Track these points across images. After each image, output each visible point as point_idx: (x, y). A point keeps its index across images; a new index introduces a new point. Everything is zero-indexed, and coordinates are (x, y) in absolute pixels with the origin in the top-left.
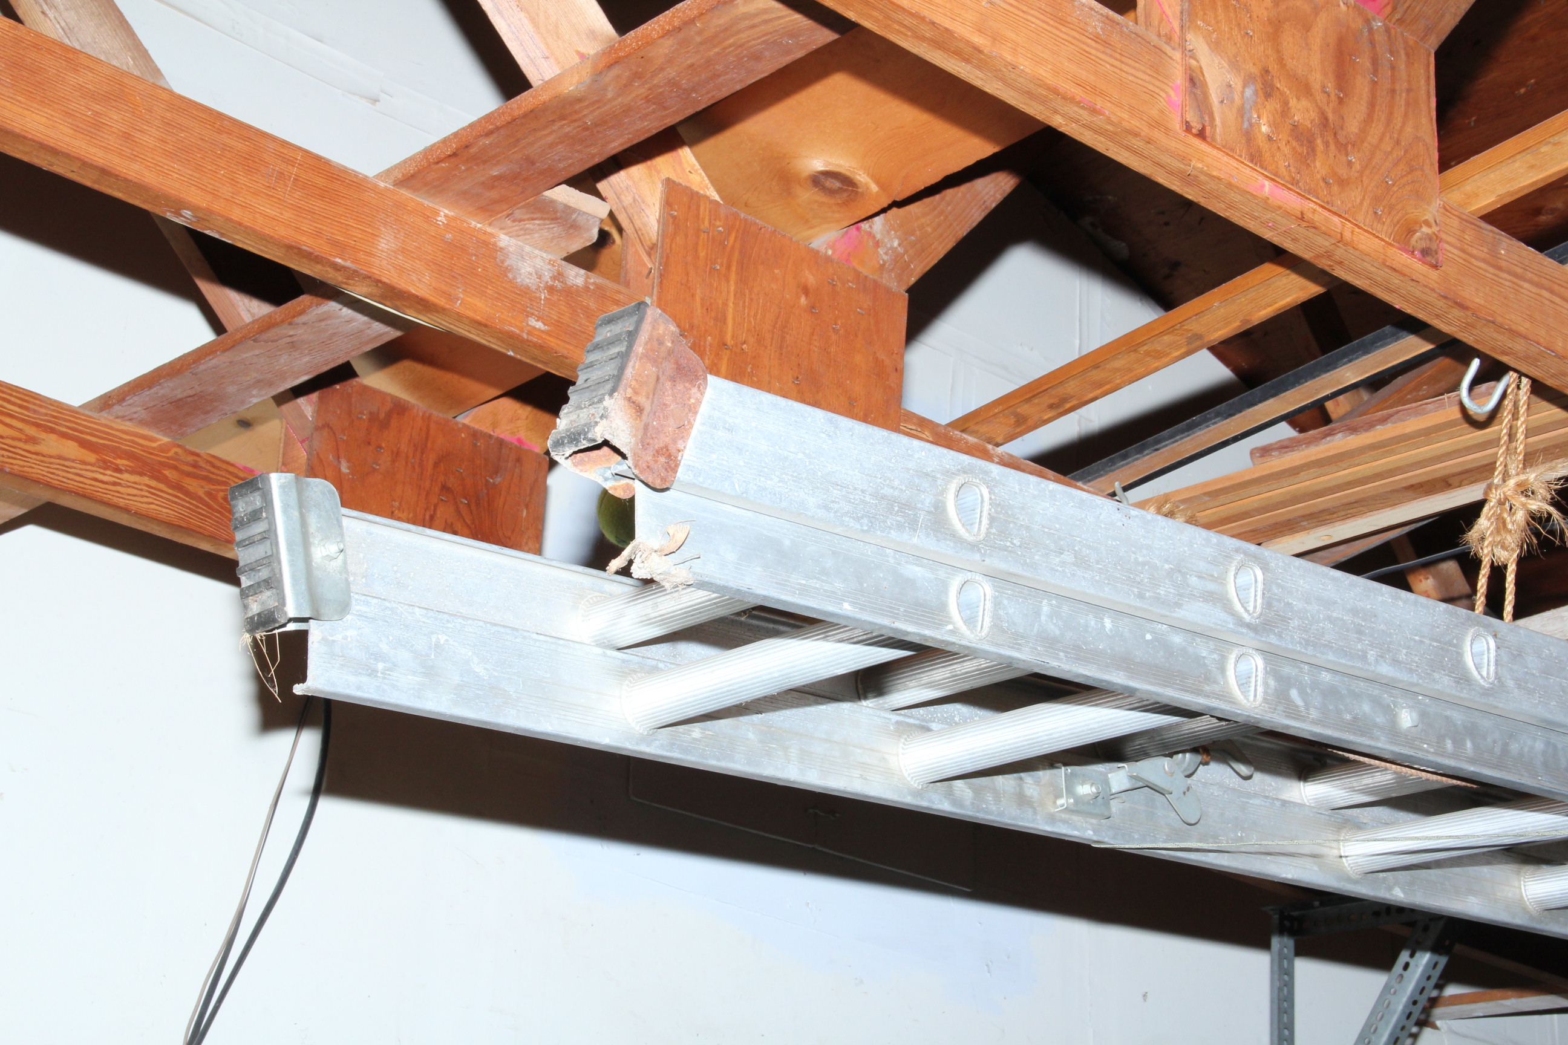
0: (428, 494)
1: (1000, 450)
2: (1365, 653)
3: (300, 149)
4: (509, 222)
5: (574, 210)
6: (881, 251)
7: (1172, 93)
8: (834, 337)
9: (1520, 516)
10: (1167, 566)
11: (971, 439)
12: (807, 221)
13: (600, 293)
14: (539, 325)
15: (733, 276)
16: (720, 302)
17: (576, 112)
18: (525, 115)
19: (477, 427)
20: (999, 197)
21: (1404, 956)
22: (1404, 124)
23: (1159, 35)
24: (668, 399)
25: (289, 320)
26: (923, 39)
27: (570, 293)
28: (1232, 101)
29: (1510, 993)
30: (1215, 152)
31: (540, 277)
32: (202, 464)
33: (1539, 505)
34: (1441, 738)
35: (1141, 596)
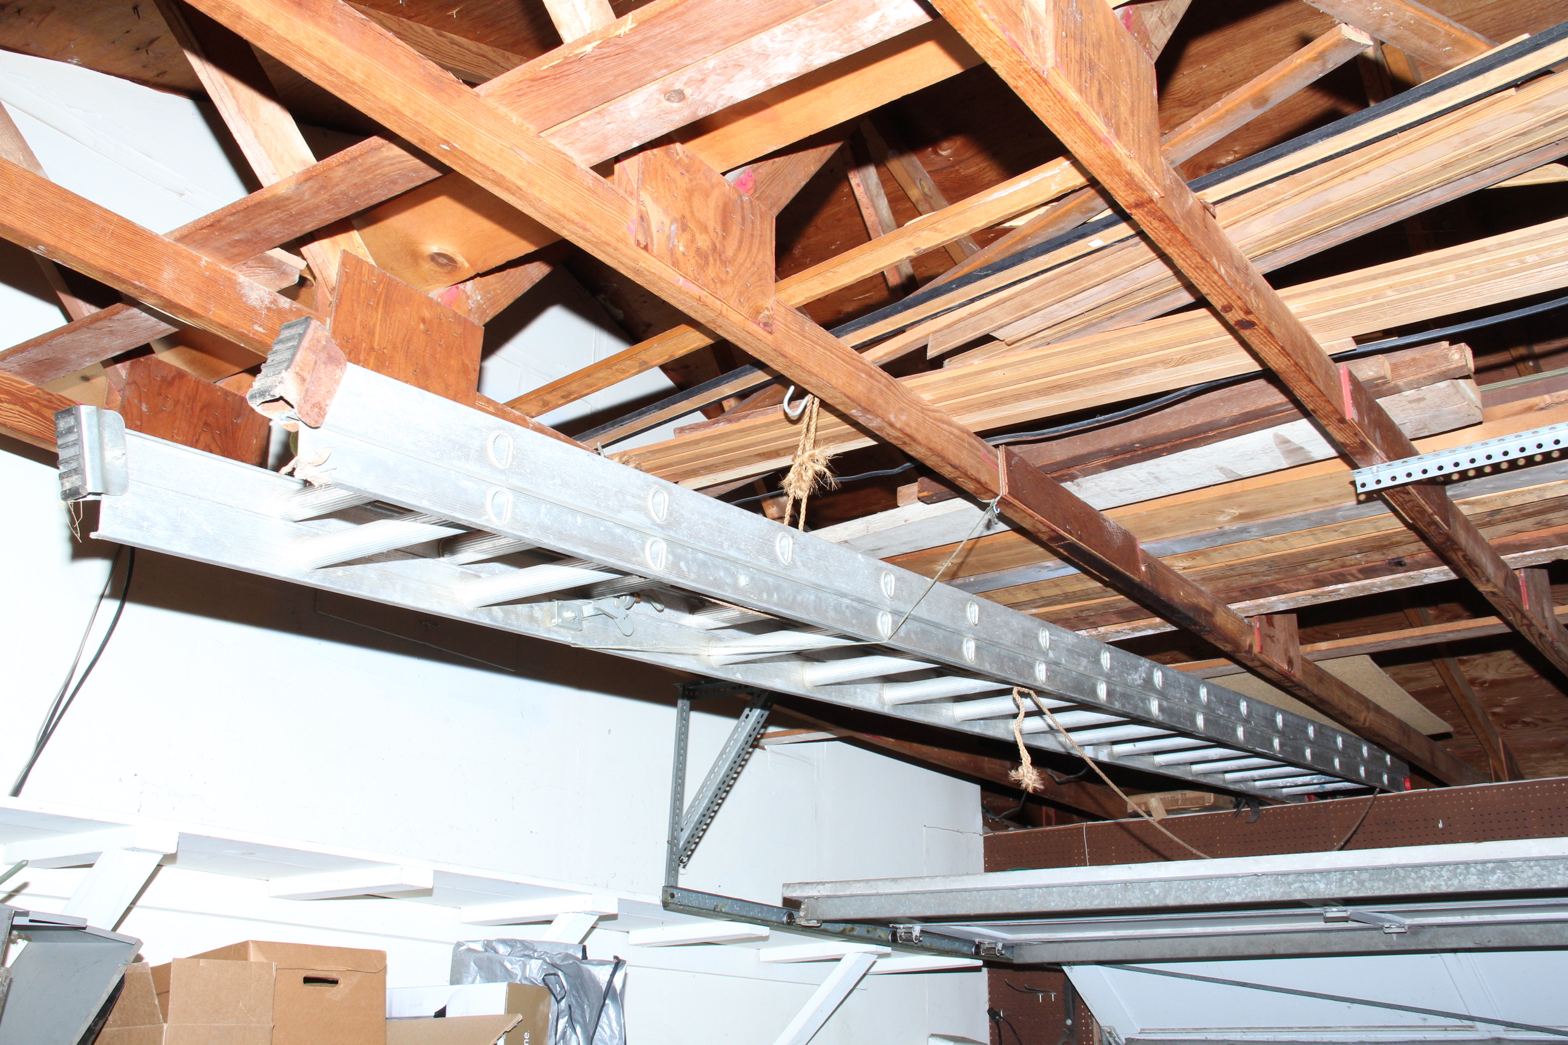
0: (195, 426)
1: (534, 420)
2: (722, 543)
3: (116, 215)
4: (244, 268)
5: (285, 264)
6: (470, 301)
7: (630, 224)
8: (439, 349)
9: (810, 473)
10: (614, 489)
11: (517, 413)
12: (427, 281)
13: (299, 313)
14: (261, 329)
15: (380, 310)
16: (372, 323)
17: (286, 206)
18: (255, 205)
19: (228, 389)
20: (541, 277)
21: (747, 711)
22: (757, 253)
23: (626, 191)
24: (322, 375)
25: (109, 317)
26: (488, 179)
27: (280, 312)
28: (664, 231)
29: (802, 731)
30: (653, 259)
31: (262, 301)
32: (54, 400)
33: (821, 467)
34: (761, 593)
35: (598, 505)
